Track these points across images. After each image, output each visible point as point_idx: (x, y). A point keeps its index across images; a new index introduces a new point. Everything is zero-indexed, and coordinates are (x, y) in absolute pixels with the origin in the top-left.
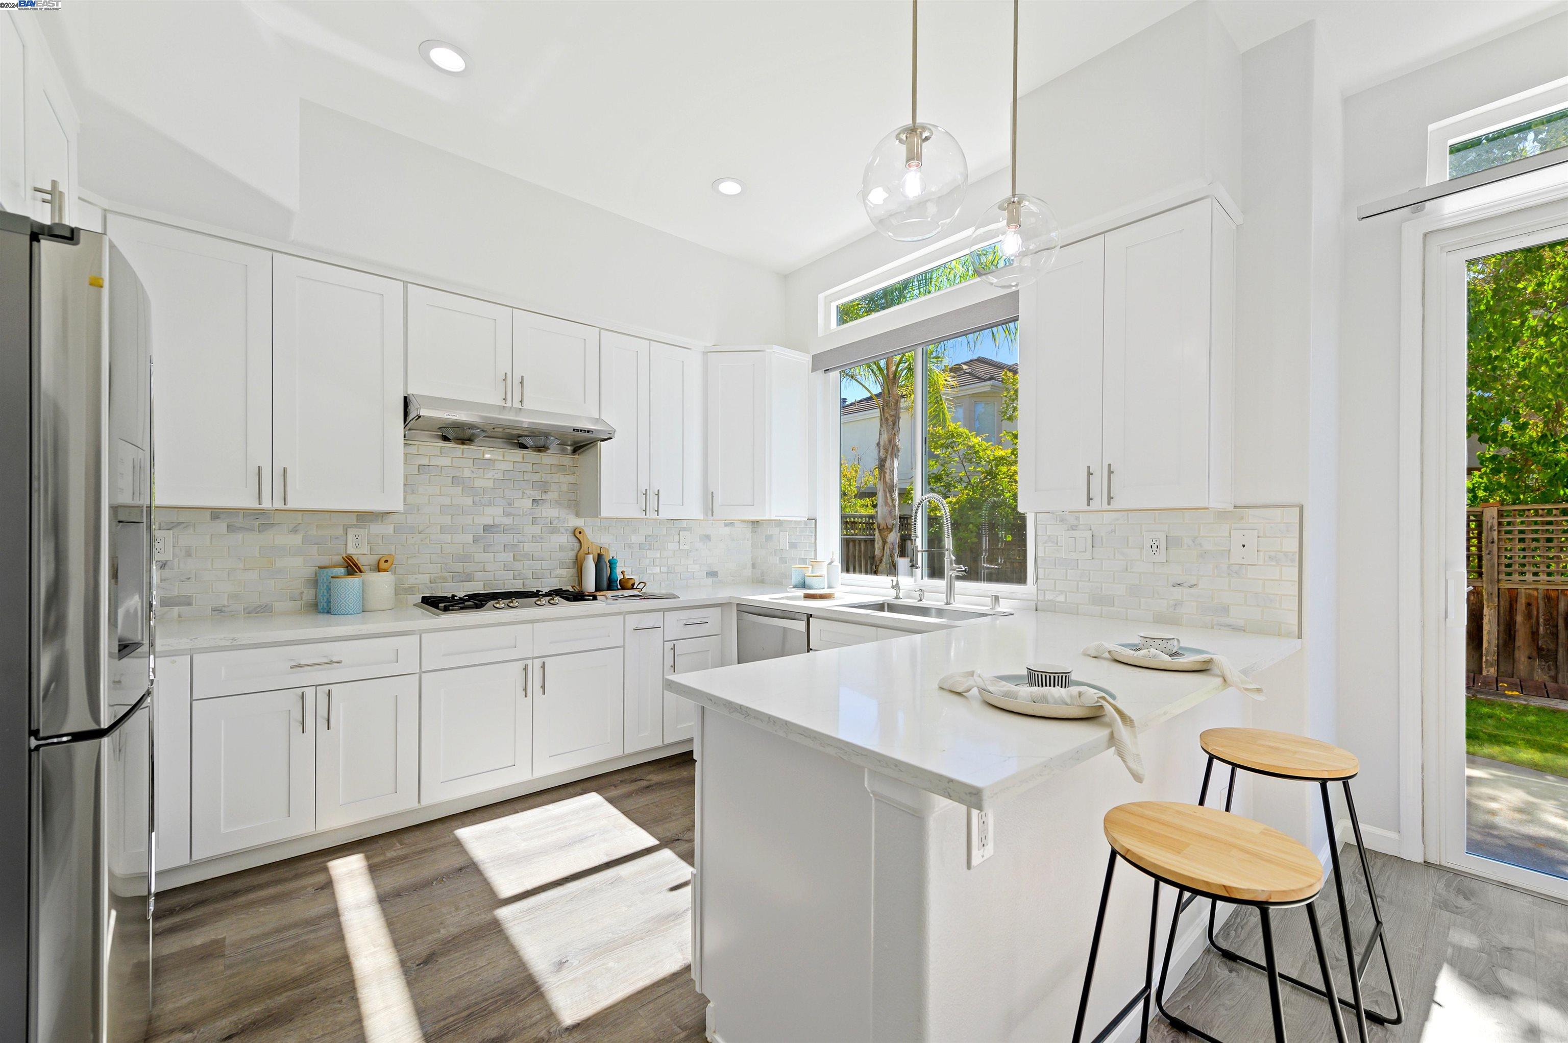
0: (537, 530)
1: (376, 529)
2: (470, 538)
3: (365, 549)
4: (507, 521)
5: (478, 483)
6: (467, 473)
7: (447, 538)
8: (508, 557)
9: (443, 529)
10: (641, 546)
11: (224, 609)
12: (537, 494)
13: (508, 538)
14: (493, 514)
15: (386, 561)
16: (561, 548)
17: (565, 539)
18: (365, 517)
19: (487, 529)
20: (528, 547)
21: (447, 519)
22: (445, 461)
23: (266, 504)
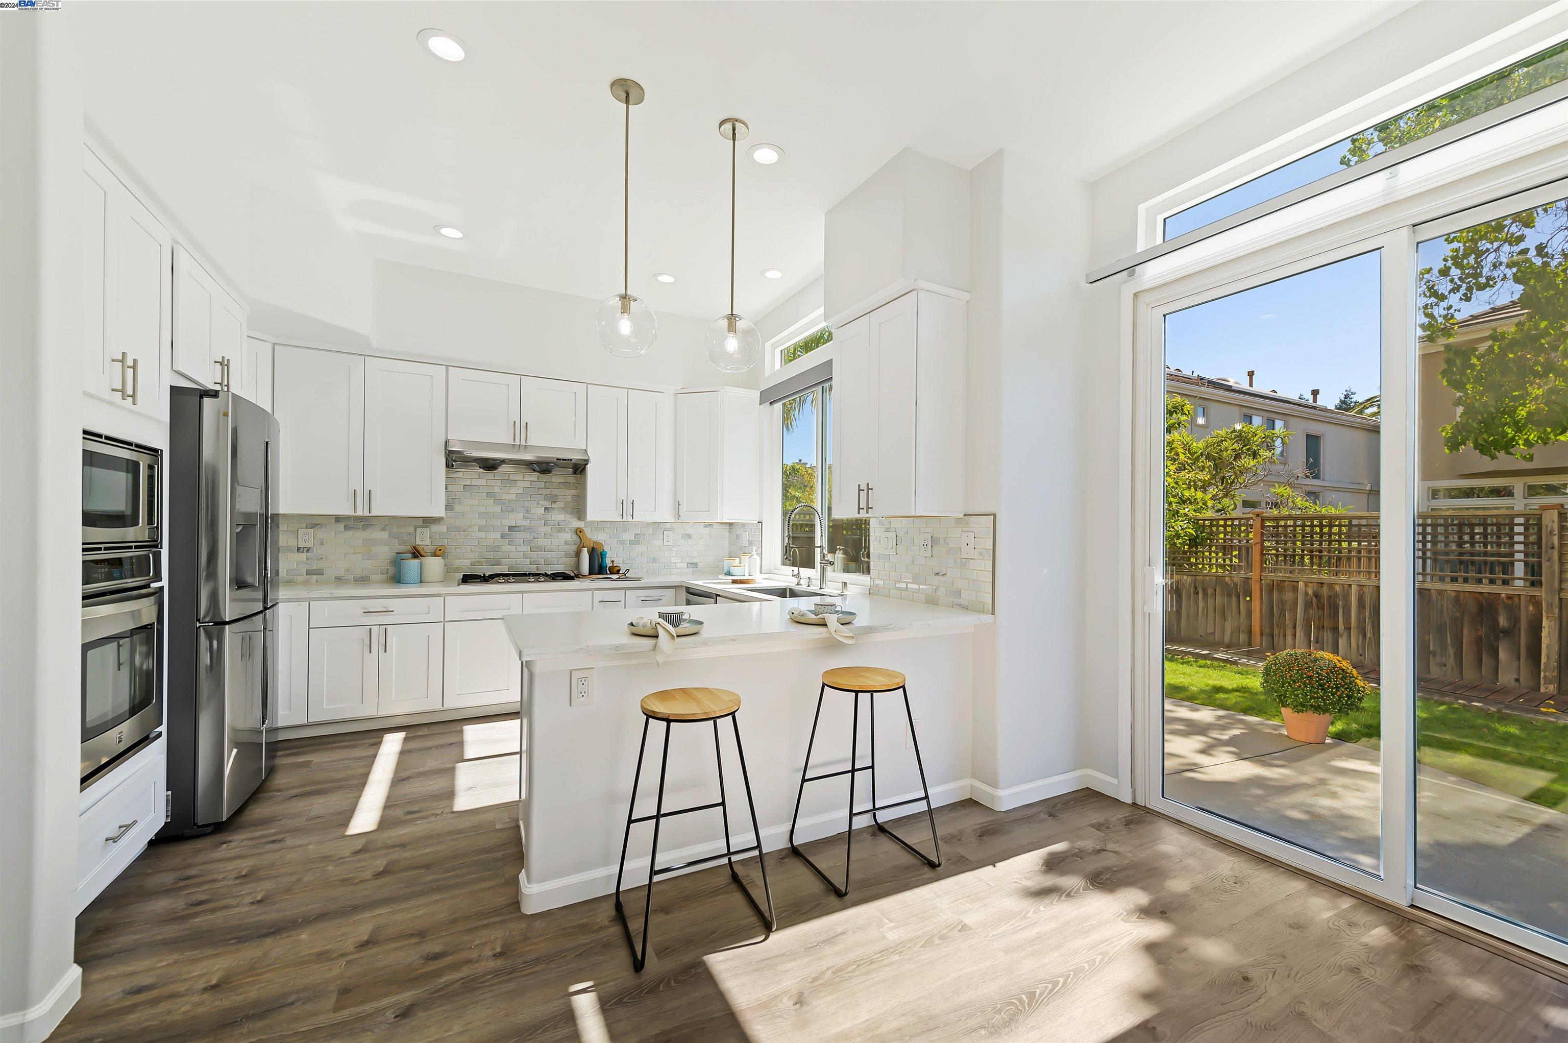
0: (548, 529)
1: (435, 528)
2: (498, 535)
3: (428, 542)
4: (527, 523)
5: (505, 497)
6: (497, 490)
7: (483, 535)
8: (527, 549)
9: (480, 529)
10: (631, 542)
11: (341, 578)
12: (548, 504)
13: (527, 535)
14: (517, 518)
15: (440, 550)
16: (566, 543)
17: (569, 536)
18: (428, 521)
19: (511, 528)
20: (541, 542)
21: (483, 522)
22: (482, 482)
23: (359, 513)
